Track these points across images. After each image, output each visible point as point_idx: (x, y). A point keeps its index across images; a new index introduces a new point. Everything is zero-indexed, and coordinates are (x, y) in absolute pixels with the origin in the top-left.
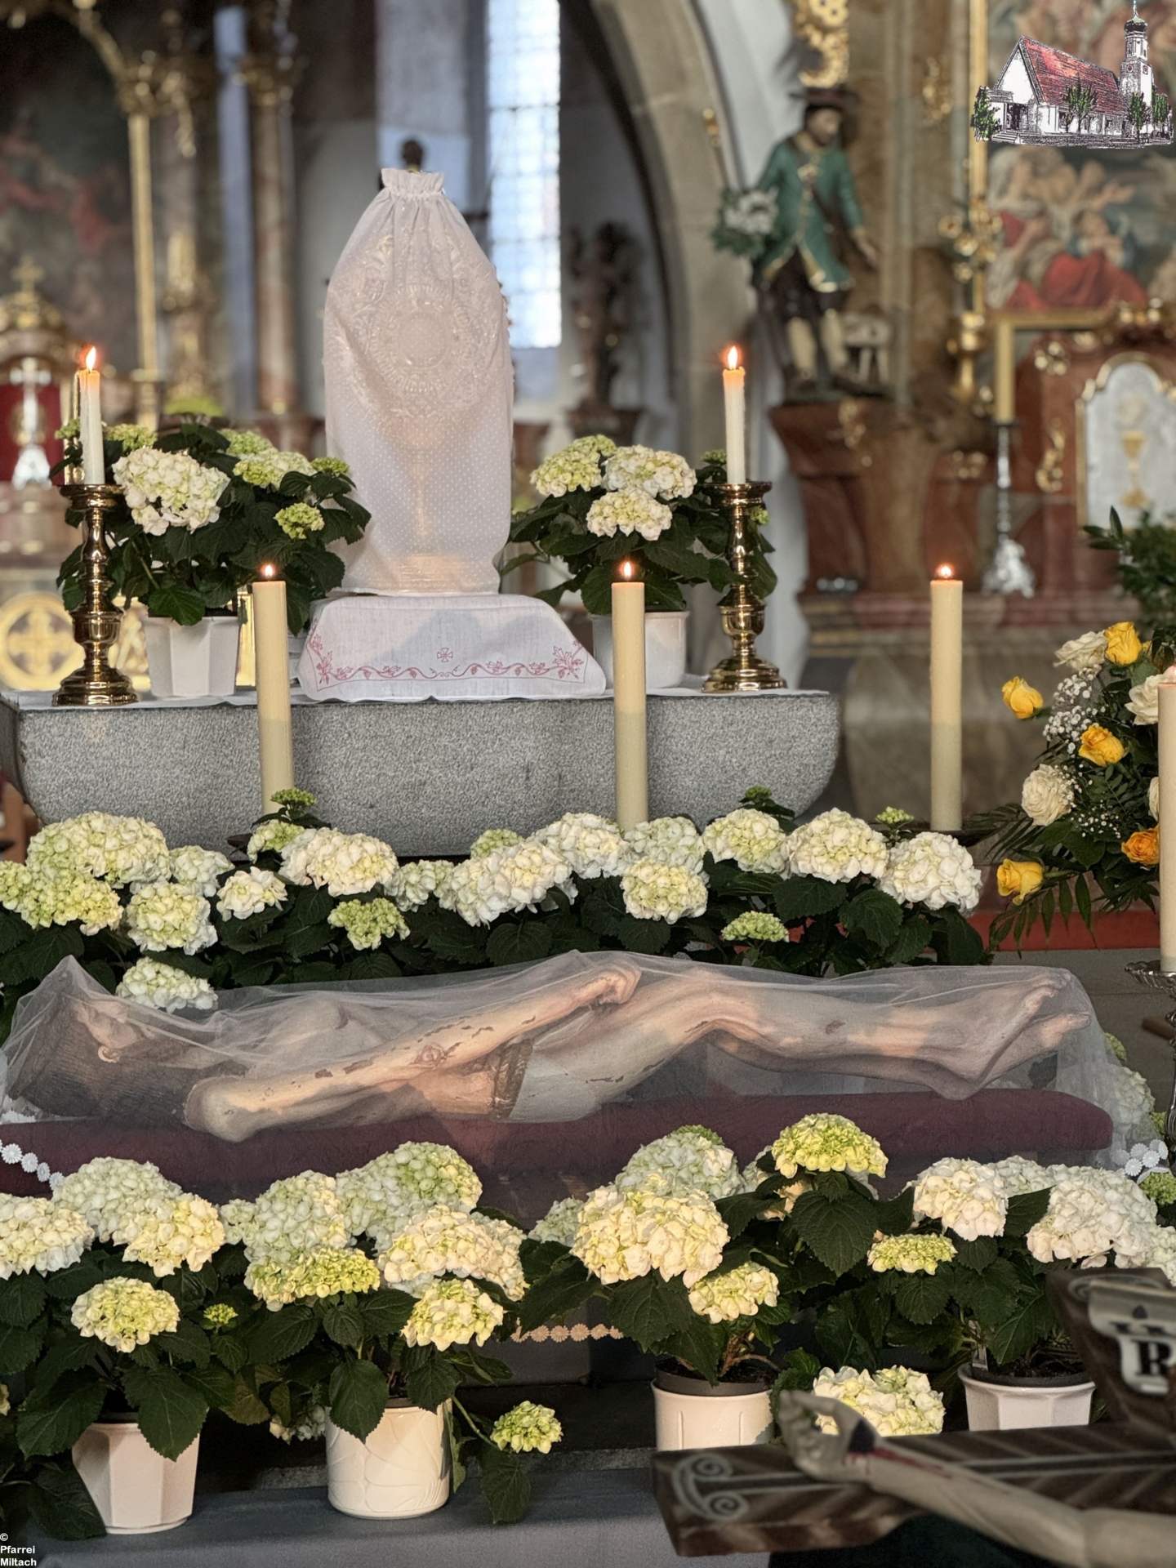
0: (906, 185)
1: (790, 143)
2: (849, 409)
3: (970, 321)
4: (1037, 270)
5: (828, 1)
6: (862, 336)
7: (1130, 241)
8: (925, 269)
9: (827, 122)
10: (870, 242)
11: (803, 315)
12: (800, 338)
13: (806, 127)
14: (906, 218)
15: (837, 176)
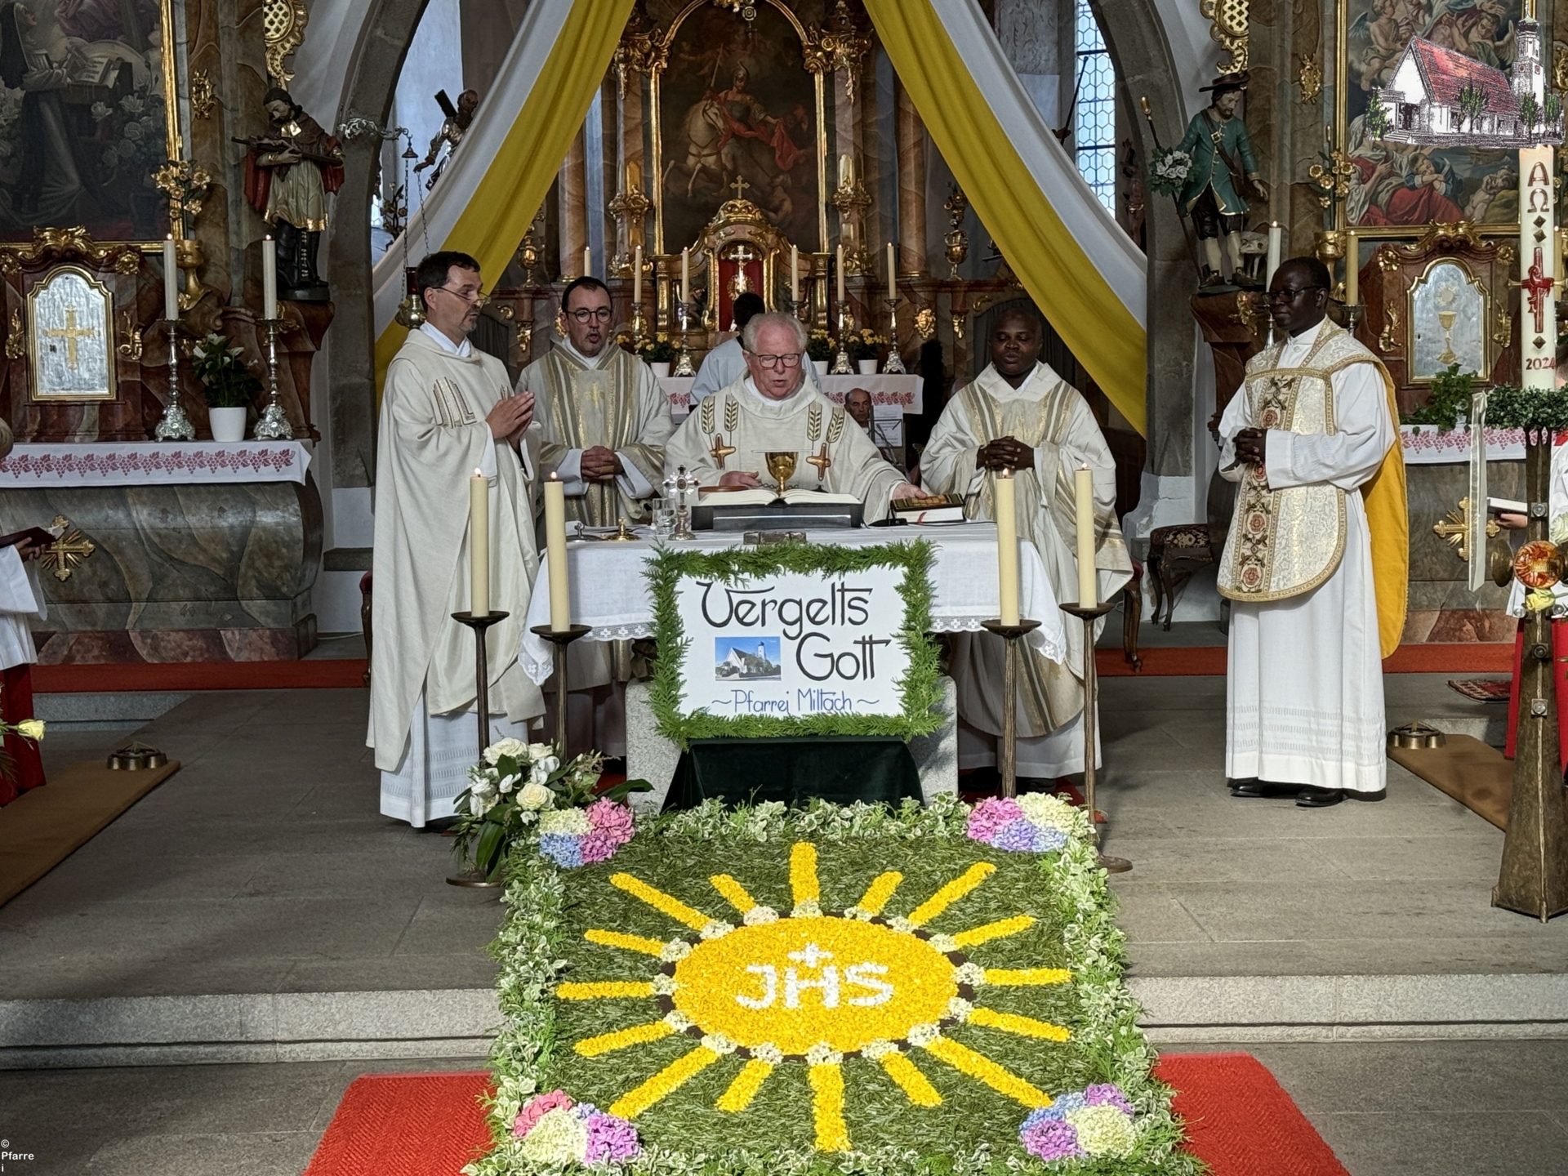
0: (1287, 142)
1: (1204, 114)
2: (1243, 299)
3: (1330, 236)
4: (1383, 198)
5: (1235, 15)
6: (1253, 247)
7: (1451, 176)
8: (1300, 200)
9: (1230, 100)
10: (1260, 182)
11: (1215, 236)
12: (1212, 252)
13: (1214, 106)
14: (1287, 166)
15: (1238, 138)
